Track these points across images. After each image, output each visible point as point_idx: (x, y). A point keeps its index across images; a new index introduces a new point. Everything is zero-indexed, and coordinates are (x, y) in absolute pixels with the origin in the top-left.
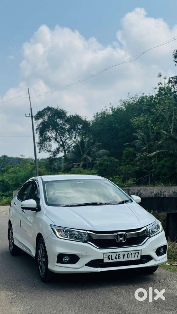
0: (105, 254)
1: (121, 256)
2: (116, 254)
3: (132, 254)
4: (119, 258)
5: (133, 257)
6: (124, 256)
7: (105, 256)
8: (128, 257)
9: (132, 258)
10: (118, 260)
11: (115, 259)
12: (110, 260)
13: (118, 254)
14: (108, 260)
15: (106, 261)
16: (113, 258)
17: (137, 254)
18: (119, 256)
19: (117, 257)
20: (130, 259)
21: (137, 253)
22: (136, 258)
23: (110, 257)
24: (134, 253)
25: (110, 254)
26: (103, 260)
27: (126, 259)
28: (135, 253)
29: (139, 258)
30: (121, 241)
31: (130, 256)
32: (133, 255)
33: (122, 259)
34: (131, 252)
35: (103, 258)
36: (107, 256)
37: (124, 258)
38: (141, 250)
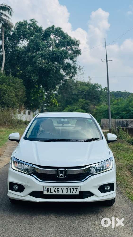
0: (44, 187)
1: (60, 190)
2: (55, 187)
3: (70, 189)
4: (58, 191)
5: (72, 191)
6: (62, 190)
7: (44, 189)
8: (67, 192)
9: (70, 192)
10: (57, 193)
11: (54, 192)
12: (49, 192)
13: (57, 188)
14: (47, 192)
15: (45, 193)
16: (52, 191)
17: (75, 190)
18: (58, 190)
19: (56, 190)
20: (69, 193)
21: (76, 188)
22: (74, 193)
23: (49, 190)
24: (72, 188)
25: (50, 187)
26: (42, 192)
27: (64, 193)
28: (74, 189)
29: (78, 193)
30: (61, 176)
31: (69, 190)
32: (72, 190)
33: (60, 193)
34: (70, 187)
35: (42, 190)
36: (47, 189)
37: (62, 192)
38: (80, 186)
